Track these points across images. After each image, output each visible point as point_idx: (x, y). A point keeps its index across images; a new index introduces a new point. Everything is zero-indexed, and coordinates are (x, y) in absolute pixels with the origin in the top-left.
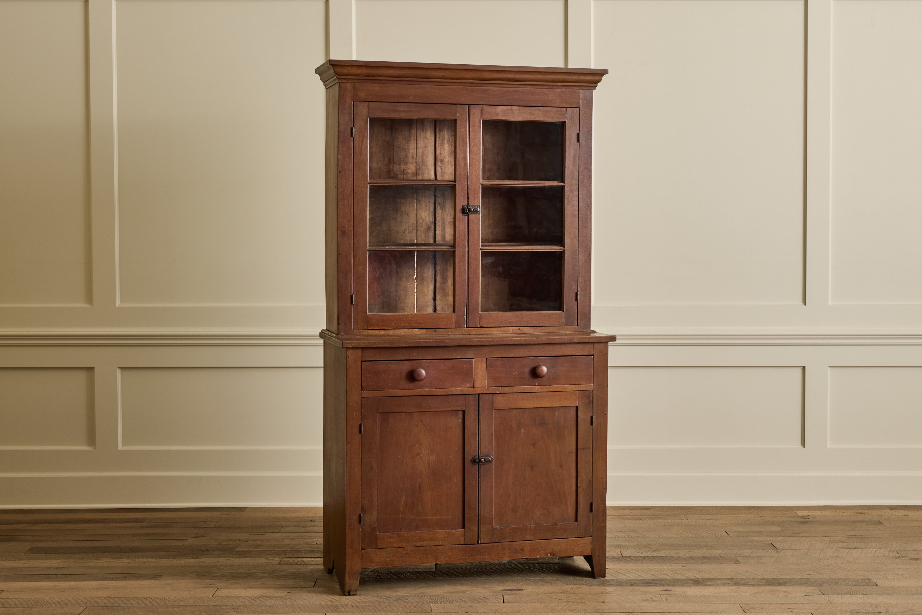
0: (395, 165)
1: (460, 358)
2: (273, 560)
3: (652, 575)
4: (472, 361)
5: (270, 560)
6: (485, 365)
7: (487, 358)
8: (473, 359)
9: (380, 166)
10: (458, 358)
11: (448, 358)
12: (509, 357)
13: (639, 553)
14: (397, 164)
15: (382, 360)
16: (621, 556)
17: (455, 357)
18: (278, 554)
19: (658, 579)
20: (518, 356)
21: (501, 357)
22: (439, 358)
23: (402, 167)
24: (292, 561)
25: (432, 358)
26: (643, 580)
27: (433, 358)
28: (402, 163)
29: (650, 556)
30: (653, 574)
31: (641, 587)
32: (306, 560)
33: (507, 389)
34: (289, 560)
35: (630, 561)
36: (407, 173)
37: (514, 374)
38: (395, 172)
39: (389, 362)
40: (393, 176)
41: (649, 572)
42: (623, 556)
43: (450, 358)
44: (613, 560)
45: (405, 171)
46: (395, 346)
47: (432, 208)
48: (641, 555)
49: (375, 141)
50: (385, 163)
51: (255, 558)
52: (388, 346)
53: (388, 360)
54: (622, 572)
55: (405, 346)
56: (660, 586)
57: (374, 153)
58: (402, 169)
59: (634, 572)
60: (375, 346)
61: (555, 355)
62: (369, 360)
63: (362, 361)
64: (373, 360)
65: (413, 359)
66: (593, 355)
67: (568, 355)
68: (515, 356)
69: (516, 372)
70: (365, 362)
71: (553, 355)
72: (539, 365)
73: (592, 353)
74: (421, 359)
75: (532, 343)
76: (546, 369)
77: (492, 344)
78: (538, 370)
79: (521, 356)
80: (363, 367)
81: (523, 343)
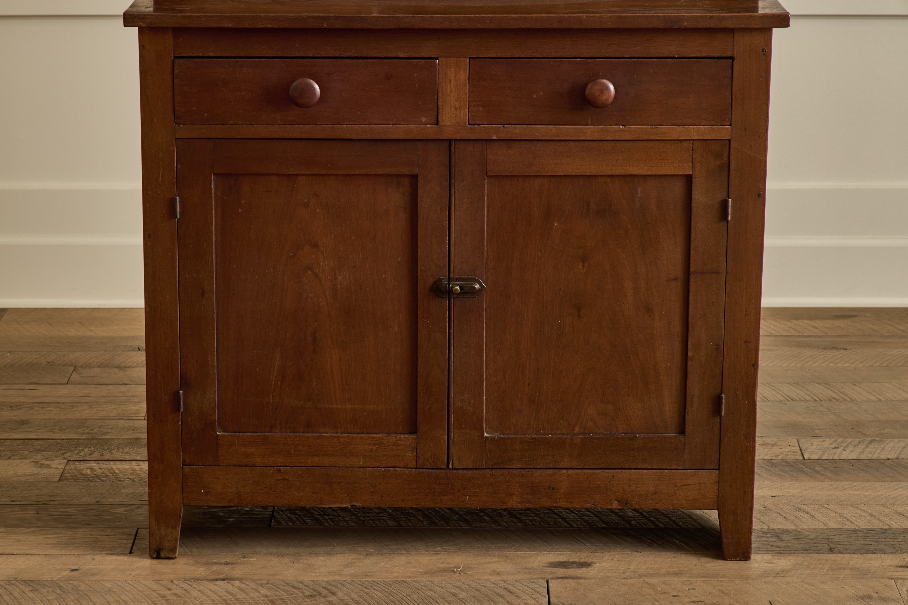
1: (406, 55)
2: (49, 467)
3: (872, 515)
4: (435, 63)
5: (41, 466)
6: (464, 75)
7: (470, 58)
8: (437, 59)
10: (401, 56)
11: (376, 55)
12: (525, 56)
13: (838, 448)
15: (221, 55)
16: (801, 458)
17: (394, 55)
18: (60, 450)
19: (886, 530)
20: (545, 56)
21: (503, 56)
22: (356, 55)
24: (89, 472)
25: (337, 54)
26: (855, 531)
27: (341, 56)
29: (863, 457)
30: (874, 513)
31: (852, 555)
32: (120, 467)
33: (518, 131)
34: (83, 469)
35: (822, 475)
37: (535, 96)
39: (237, 62)
41: (865, 508)
42: (806, 457)
43: (380, 55)
44: (784, 471)
46: (247, 26)
48: (844, 456)
51: (10, 461)
52: (231, 25)
53: (236, 55)
54: (806, 508)
55: (269, 26)
56: (892, 553)
59: (832, 507)
60: (201, 26)
61: (637, 56)
62: (191, 55)
63: (175, 57)
64: (201, 55)
65: (294, 55)
66: (732, 58)
67: (671, 56)
68: (539, 56)
69: (541, 93)
70: (181, 60)
71: (633, 56)
72: (595, 77)
73: (729, 54)
74: (312, 55)
75: (577, 26)
76: (612, 87)
77: (480, 26)
78: (592, 90)
79: (553, 54)
80: (176, 71)
81: (555, 25)
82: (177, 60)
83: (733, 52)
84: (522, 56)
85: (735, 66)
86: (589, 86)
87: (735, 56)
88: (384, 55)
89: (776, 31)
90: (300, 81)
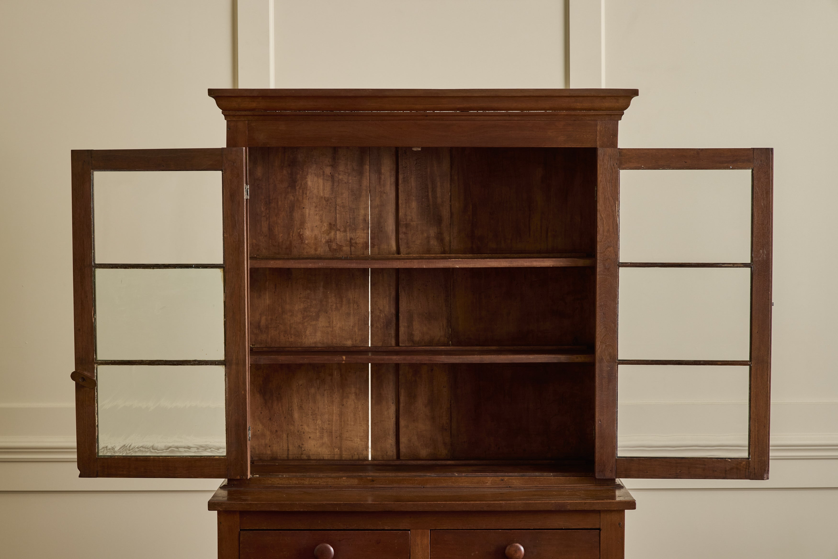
0: (338, 232)
1: (389, 528)
4: (408, 533)
6: (427, 541)
7: (430, 530)
8: (409, 530)
9: (315, 235)
10: (386, 528)
11: (370, 528)
12: (466, 528)
14: (340, 231)
15: (270, 528)
17: (382, 528)
20: (479, 529)
21: (452, 528)
22: (357, 528)
23: (348, 235)
25: (345, 528)
27: (347, 529)
28: (348, 229)
36: (356, 243)
37: (472, 554)
38: (338, 243)
39: (280, 533)
40: (335, 248)
43: (372, 528)
45: (353, 241)
46: (287, 510)
47: (393, 293)
49: (308, 198)
50: (323, 230)
52: (277, 509)
53: (280, 528)
55: (302, 510)
57: (307, 215)
58: (348, 238)
60: (258, 510)
61: (538, 528)
62: (251, 528)
63: (241, 530)
64: (257, 528)
65: (317, 528)
66: (599, 529)
67: (560, 528)
68: (475, 528)
69: (477, 552)
70: (245, 532)
71: (536, 528)
72: (511, 542)
73: (597, 527)
74: (329, 528)
75: (499, 509)
76: (522, 549)
77: (437, 509)
78: (509, 550)
79: (484, 527)
80: (241, 539)
81: (485, 509)
82: (242, 532)
83: (600, 525)
84: (464, 528)
85: (601, 534)
86: (508, 548)
87: (601, 528)
88: (375, 528)
89: (627, 512)
90: (321, 545)
